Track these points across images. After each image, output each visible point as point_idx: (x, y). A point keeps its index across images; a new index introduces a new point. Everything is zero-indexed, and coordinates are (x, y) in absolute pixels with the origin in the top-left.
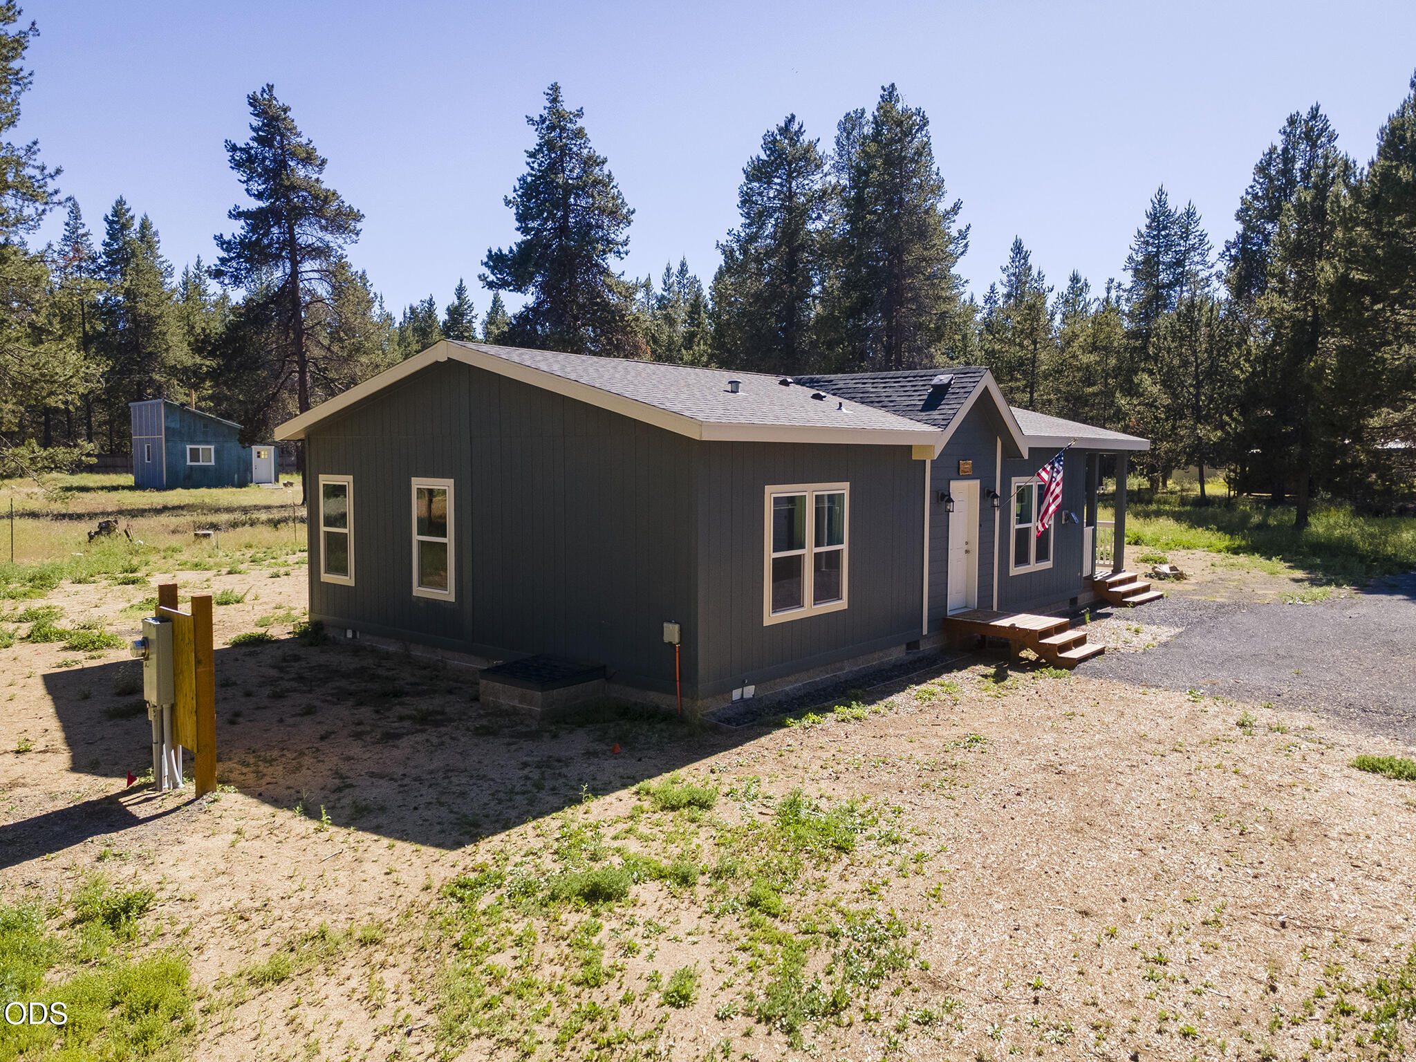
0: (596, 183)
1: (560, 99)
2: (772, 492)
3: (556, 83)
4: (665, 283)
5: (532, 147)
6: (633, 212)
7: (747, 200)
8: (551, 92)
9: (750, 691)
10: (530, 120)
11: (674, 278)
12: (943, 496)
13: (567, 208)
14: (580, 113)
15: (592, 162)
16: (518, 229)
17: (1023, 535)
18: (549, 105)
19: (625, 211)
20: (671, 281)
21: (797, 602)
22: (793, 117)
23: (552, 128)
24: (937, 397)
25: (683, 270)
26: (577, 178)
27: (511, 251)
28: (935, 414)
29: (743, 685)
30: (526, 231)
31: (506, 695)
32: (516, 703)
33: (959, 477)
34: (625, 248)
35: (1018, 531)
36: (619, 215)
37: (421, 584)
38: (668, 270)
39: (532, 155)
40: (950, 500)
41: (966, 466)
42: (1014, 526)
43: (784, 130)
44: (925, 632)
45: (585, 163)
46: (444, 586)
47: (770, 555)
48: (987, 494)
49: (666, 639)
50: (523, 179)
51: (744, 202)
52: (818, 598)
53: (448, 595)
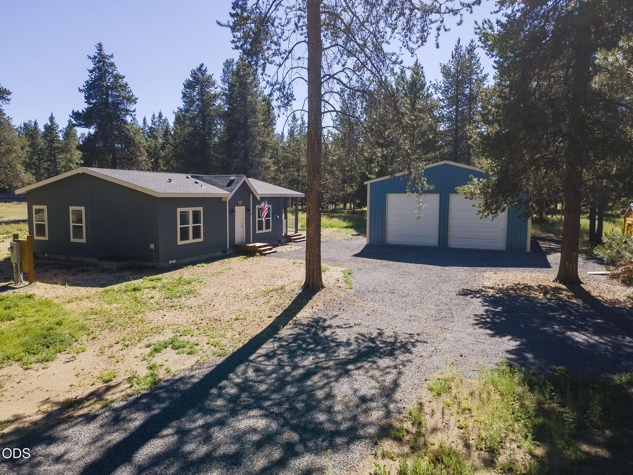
0: (121, 86)
1: (103, 49)
2: (179, 210)
3: (100, 43)
4: (152, 121)
5: (91, 68)
6: (137, 99)
7: (184, 95)
8: (98, 46)
9: (174, 261)
10: (89, 57)
11: (156, 119)
12: (233, 211)
13: (108, 95)
14: (112, 56)
15: (118, 77)
16: (86, 102)
17: (260, 222)
18: (98, 51)
19: (134, 98)
20: (155, 120)
21: (187, 238)
22: (203, 64)
23: (99, 62)
24: (231, 183)
25: (160, 116)
26: (112, 83)
27: (83, 111)
28: (229, 188)
29: (172, 260)
30: (89, 103)
31: (106, 265)
32: (109, 266)
33: (238, 206)
34: (134, 113)
35: (259, 221)
36: (131, 100)
37: (74, 237)
38: (154, 116)
39: (91, 72)
40: (234, 212)
41: (240, 202)
42: (257, 219)
43: (200, 69)
44: (228, 248)
45: (115, 78)
46: (82, 238)
47: (179, 226)
48: (247, 210)
49: (151, 248)
50: (87, 82)
51: (184, 97)
52: (194, 237)
53: (84, 240)
